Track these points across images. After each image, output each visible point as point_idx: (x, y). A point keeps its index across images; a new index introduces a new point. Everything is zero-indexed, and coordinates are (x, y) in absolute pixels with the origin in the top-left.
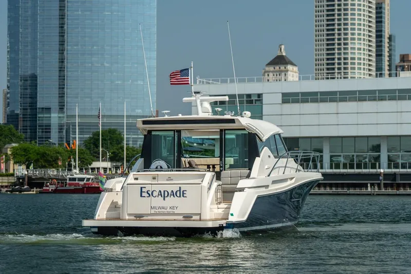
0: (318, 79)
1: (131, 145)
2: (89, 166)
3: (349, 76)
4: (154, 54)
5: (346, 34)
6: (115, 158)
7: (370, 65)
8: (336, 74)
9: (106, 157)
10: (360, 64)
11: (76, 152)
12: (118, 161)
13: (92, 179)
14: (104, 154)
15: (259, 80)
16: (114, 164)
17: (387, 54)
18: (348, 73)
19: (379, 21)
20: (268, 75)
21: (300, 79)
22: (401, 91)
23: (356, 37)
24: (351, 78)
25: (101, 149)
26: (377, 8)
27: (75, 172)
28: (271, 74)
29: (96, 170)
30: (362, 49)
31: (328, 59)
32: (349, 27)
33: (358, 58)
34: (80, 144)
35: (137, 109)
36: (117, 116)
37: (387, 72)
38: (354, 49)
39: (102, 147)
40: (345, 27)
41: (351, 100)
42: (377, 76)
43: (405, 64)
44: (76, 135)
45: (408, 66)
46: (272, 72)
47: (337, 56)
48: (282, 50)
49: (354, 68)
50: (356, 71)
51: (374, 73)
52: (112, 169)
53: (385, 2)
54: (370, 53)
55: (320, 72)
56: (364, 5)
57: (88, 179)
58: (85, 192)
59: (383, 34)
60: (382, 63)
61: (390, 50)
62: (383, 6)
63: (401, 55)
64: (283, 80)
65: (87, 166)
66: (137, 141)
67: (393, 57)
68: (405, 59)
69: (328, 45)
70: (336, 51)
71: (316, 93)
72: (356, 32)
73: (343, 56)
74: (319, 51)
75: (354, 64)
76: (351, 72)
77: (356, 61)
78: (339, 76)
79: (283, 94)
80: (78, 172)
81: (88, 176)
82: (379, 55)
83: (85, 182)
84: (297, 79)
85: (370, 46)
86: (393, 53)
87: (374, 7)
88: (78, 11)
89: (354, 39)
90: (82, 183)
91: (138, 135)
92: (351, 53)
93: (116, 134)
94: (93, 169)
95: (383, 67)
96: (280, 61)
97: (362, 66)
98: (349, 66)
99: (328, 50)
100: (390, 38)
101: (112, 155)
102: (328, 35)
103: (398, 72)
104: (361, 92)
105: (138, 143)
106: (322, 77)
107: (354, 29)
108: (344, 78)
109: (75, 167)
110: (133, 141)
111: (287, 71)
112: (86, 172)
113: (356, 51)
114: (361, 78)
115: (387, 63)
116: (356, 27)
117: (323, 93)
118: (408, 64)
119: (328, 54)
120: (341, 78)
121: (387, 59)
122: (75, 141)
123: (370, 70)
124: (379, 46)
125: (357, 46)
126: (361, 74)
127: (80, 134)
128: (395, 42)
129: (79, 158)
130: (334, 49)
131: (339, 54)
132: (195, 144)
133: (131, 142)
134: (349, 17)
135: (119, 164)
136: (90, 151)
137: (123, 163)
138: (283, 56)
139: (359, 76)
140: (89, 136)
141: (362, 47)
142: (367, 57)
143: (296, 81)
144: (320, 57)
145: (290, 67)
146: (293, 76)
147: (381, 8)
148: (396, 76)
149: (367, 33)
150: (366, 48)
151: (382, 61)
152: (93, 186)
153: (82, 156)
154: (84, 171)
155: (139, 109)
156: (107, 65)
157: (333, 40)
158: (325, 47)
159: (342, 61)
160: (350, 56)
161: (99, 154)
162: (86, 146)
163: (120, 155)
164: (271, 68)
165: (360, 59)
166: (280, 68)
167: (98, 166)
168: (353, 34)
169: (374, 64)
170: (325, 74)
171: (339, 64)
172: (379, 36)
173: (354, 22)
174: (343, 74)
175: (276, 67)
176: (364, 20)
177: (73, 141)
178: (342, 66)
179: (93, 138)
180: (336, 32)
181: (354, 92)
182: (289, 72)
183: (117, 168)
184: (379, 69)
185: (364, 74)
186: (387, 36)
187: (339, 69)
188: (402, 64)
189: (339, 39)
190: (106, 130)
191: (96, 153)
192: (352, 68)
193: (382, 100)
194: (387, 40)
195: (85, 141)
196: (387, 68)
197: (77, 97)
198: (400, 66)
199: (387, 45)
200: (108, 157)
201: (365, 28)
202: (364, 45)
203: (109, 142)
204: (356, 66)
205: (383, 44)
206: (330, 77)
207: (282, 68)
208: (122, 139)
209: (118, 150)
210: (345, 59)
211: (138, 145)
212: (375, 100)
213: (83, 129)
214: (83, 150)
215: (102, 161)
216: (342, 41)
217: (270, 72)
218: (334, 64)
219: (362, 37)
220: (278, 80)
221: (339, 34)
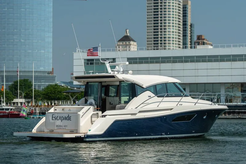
0: (149, 50)
1: (37, 89)
2: (12, 102)
3: (167, 48)
4: (51, 34)
5: (165, 23)
6: (28, 96)
7: (179, 41)
8: (159, 47)
9: (22, 96)
10: (173, 41)
11: (4, 93)
12: (29, 98)
13: (14, 109)
14: (21, 94)
15: (113, 50)
16: (27, 100)
17: (189, 35)
18: (166, 46)
19: (185, 15)
20: (119, 47)
21: (138, 50)
22: (197, 57)
23: (171, 25)
24: (168, 49)
25: (19, 91)
26: (183, 8)
27: (3, 105)
28: (121, 47)
29: (16, 104)
30: (175, 32)
31: (154, 38)
32: (167, 19)
33: (172, 31)
34: (6, 88)
35: (41, 67)
36: (29, 72)
37: (189, 46)
38: (170, 32)
39: (20, 90)
40: (165, 19)
41: (168, 62)
42: (183, 48)
43: (200, 41)
44: (4, 82)
45: (202, 42)
46: (122, 45)
47: (160, 36)
48: (127, 33)
49: (170, 43)
50: (171, 45)
51: (181, 46)
52: (26, 103)
53: (188, 4)
54: (179, 35)
55: (150, 45)
56: (176, 3)
57: (11, 109)
58: (10, 117)
59: (187, 23)
60: (186, 40)
61: (191, 33)
62: (187, 6)
63: (197, 36)
64: (128, 50)
65: (11, 101)
66: (41, 86)
67: (193, 37)
68: (200, 38)
69: (154, 29)
70: (159, 33)
71: (147, 58)
72: (171, 22)
73: (163, 36)
74: (149, 33)
75: (170, 41)
76: (168, 46)
77: (171, 39)
78: (161, 48)
79: (127, 58)
80: (5, 105)
81: (11, 108)
82: (185, 36)
83: (9, 111)
84: (136, 50)
85: (179, 30)
86: (193, 34)
87: (182, 7)
88: (5, 8)
89: (169, 26)
90: (7, 111)
91: (41, 83)
92: (168, 34)
93: (28, 82)
94: (14, 103)
95: (187, 43)
96: (126, 39)
97: (175, 42)
98: (167, 42)
99: (154, 32)
100: (191, 26)
101: (26, 95)
102: (154, 23)
103: (196, 46)
104: (174, 57)
105: (41, 87)
106: (151, 48)
107: (170, 20)
108: (164, 49)
109: (3, 102)
110: (38, 86)
111: (130, 45)
112: (10, 105)
113: (171, 33)
114: (174, 49)
115: (189, 40)
116: (171, 19)
117: (151, 58)
118: (201, 41)
119: (154, 35)
120: (162, 49)
121: (189, 38)
122: (3, 86)
123: (179, 44)
124: (185, 30)
125: (171, 30)
126: (174, 47)
127: (6, 82)
128: (194, 28)
129: (5, 96)
130: (158, 32)
131: (161, 35)
132: (75, 88)
133: (37, 87)
134: (167, 13)
135: (30, 100)
136: (13, 92)
137: (32, 100)
138: (128, 36)
139: (173, 48)
140: (11, 83)
141: (175, 31)
142: (177, 37)
143: (136, 51)
144: (150, 37)
145: (132, 43)
146: (134, 48)
147: (186, 8)
148: (195, 48)
149: (177, 22)
150: (177, 31)
151: (186, 39)
152: (14, 113)
153: (7, 95)
154: (9, 104)
155: (42, 67)
156: (23, 41)
157: (158, 26)
158: (153, 31)
159: (163, 39)
160: (167, 36)
161: (18, 94)
162: (10, 89)
163: (30, 94)
164: (121, 43)
165: (173, 38)
166: (126, 43)
167: (17, 102)
168: (169, 23)
169: (182, 41)
170: (153, 47)
171: (161, 41)
172: (185, 24)
173: (170, 16)
174: (163, 47)
175: (123, 43)
176: (176, 15)
177: (2, 86)
178: (163, 42)
179: (14, 84)
180: (159, 22)
181: (170, 57)
182: (131, 45)
183: (28, 102)
184: (185, 44)
185: (176, 47)
186: (189, 24)
187: (161, 44)
188: (198, 41)
189: (161, 26)
190: (22, 80)
191: (16, 93)
192: (168, 43)
193: (186, 62)
194: (189, 27)
195: (9, 87)
196: (189, 43)
197: (5, 60)
198: (197, 42)
199: (189, 30)
200: (23, 96)
201: (176, 19)
202: (175, 30)
203: (24, 87)
204: (171, 42)
205: (187, 29)
206: (155, 48)
207: (127, 43)
208: (32, 85)
209: (29, 92)
210: (164, 38)
211: (41, 89)
212: (182, 62)
213: (8, 79)
214: (8, 91)
215: (20, 98)
216: (163, 27)
217: (120, 45)
218: (158, 41)
219: (175, 25)
220: (125, 50)
221: (161, 23)
